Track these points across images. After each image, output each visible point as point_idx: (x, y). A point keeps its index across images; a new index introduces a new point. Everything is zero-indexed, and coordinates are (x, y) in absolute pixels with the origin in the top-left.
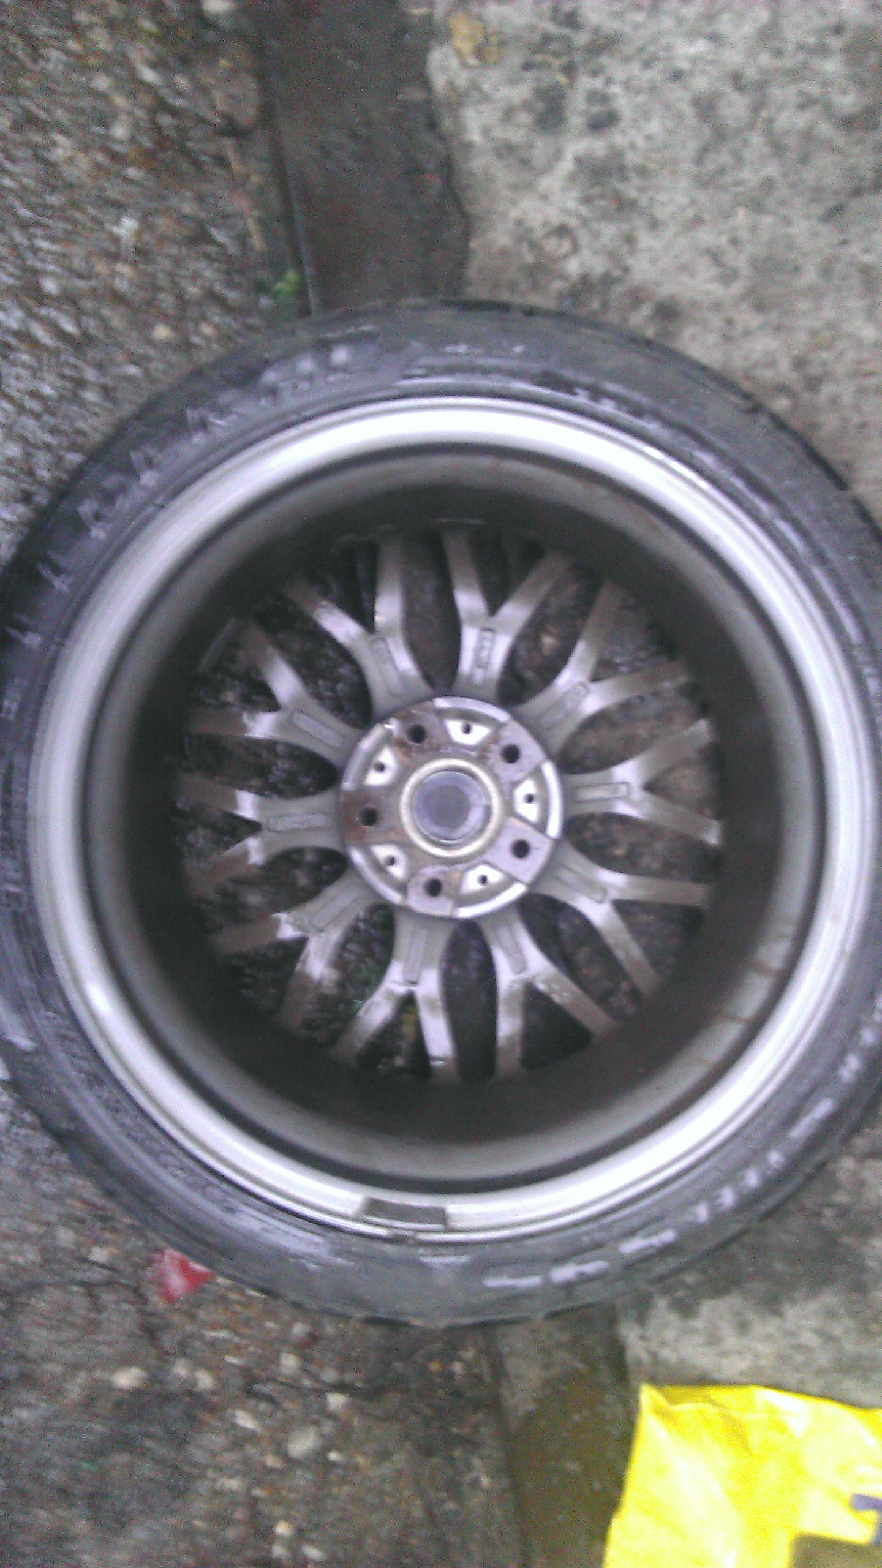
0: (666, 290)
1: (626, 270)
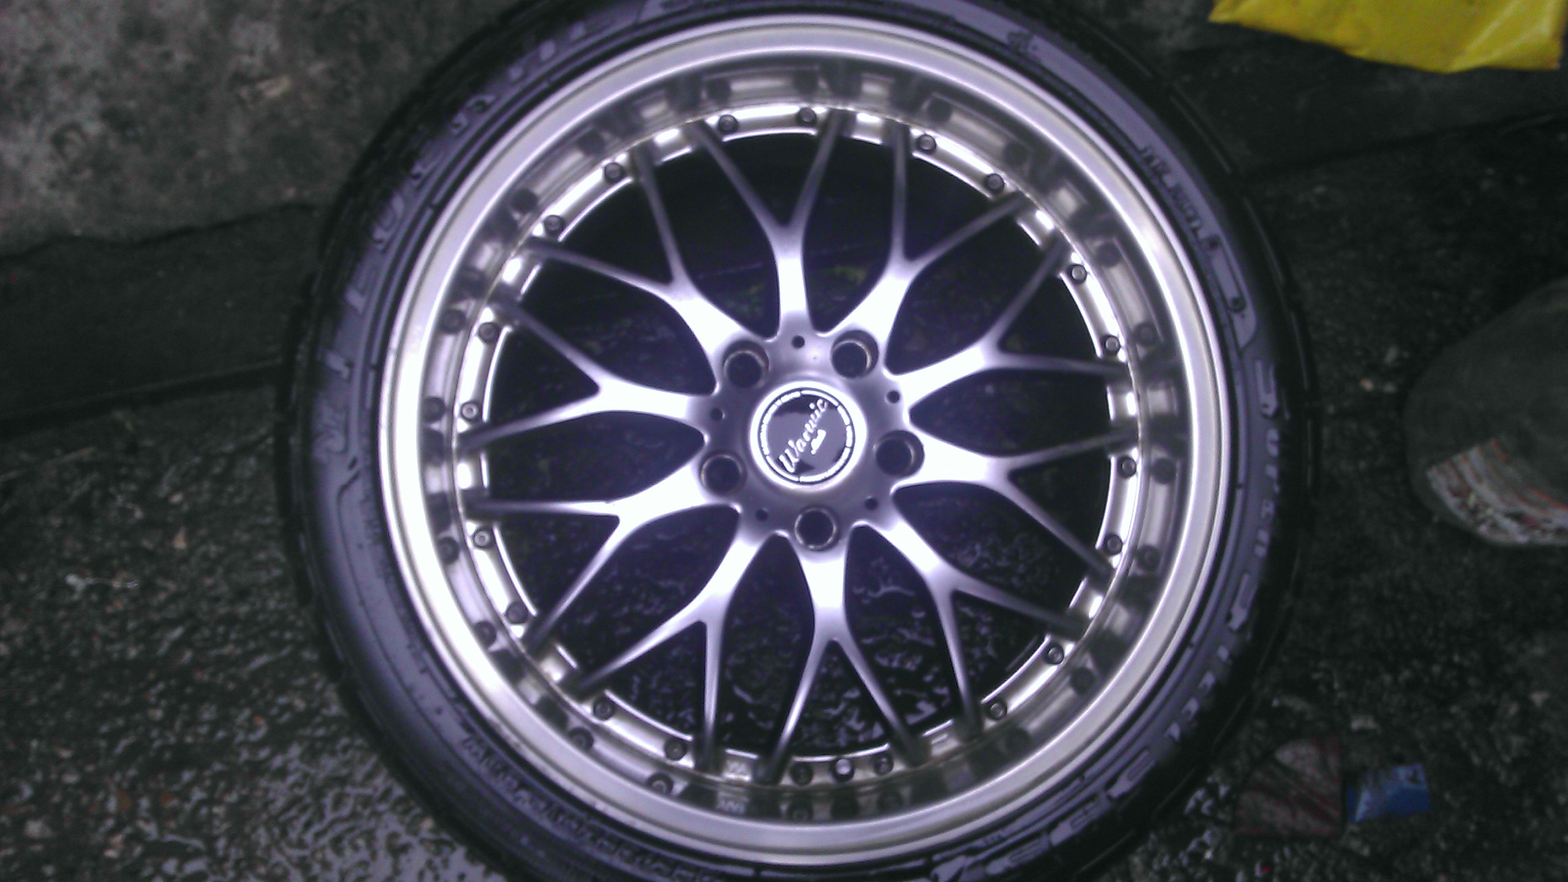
0: (114, 35)
1: (95, 74)
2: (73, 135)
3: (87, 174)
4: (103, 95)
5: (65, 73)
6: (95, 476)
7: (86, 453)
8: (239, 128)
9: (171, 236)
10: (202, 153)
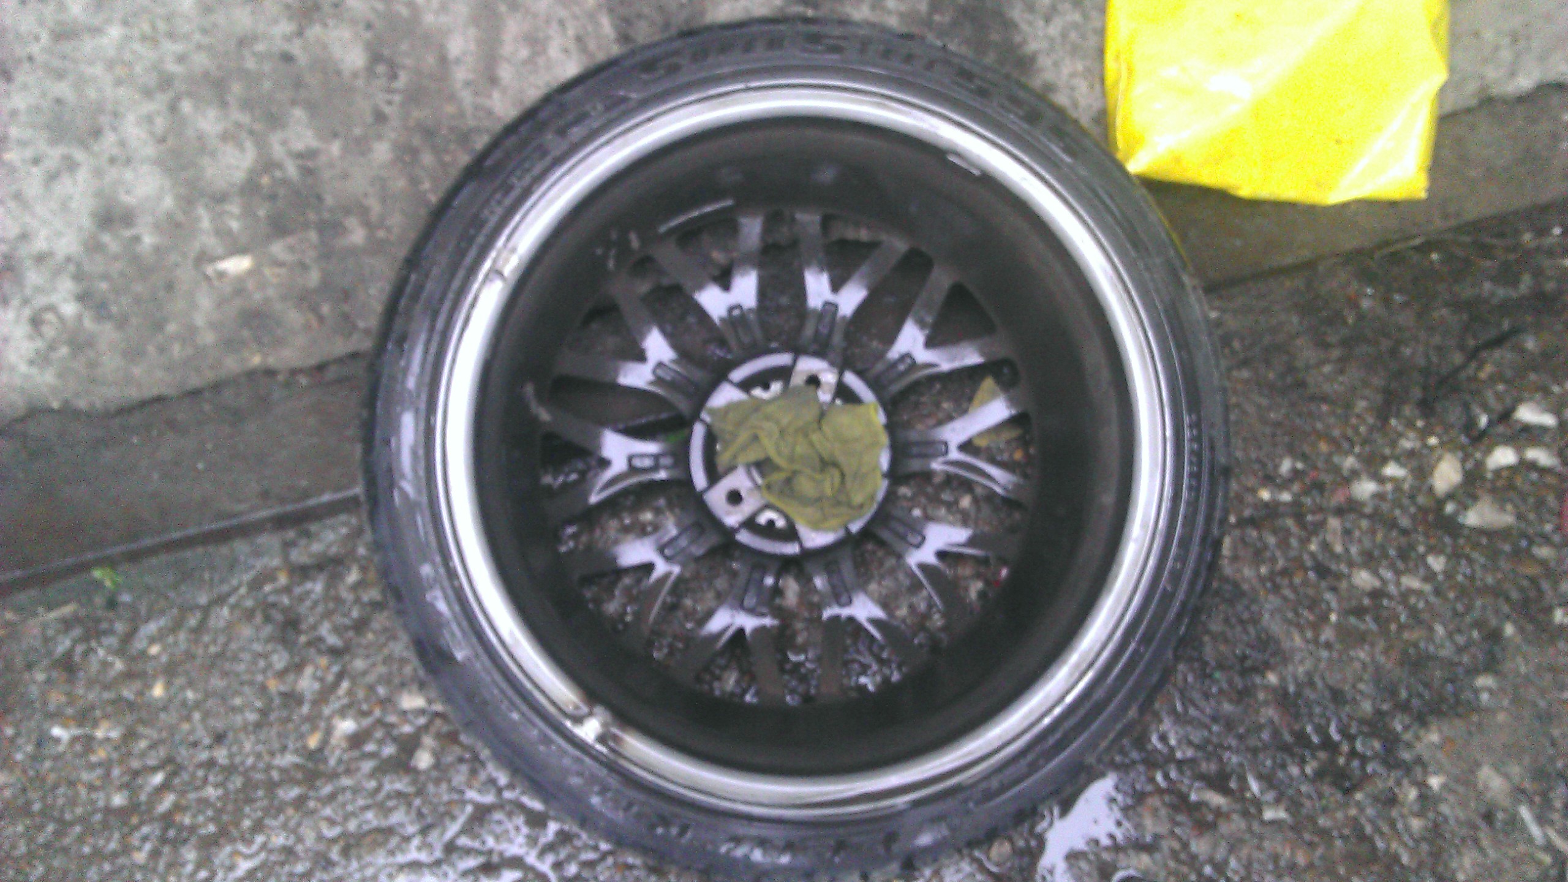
0: (86, 222)
1: (68, 259)
2: (49, 316)
3: (64, 351)
4: (78, 277)
5: (41, 258)
6: (77, 632)
7: (68, 610)
8: (205, 302)
9: (144, 404)
10: (172, 328)
